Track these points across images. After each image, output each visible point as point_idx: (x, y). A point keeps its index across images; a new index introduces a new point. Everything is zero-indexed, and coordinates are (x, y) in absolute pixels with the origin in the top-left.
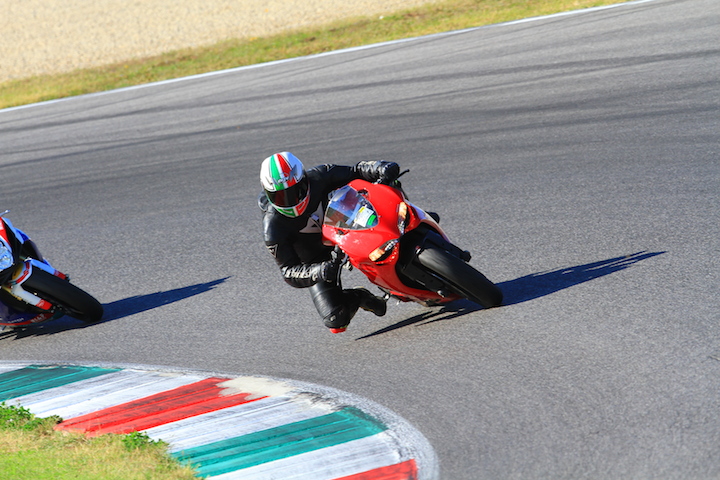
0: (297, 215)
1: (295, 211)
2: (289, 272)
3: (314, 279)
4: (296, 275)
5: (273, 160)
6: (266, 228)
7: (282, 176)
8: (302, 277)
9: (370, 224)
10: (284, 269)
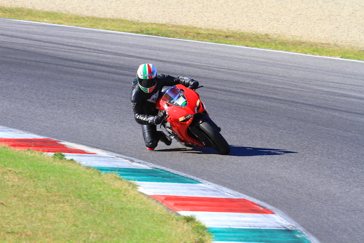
0: (148, 92)
1: (148, 90)
2: (138, 116)
3: (149, 122)
4: (142, 118)
5: (145, 66)
6: (133, 95)
7: (147, 73)
8: (144, 119)
9: (183, 105)
10: (136, 114)
